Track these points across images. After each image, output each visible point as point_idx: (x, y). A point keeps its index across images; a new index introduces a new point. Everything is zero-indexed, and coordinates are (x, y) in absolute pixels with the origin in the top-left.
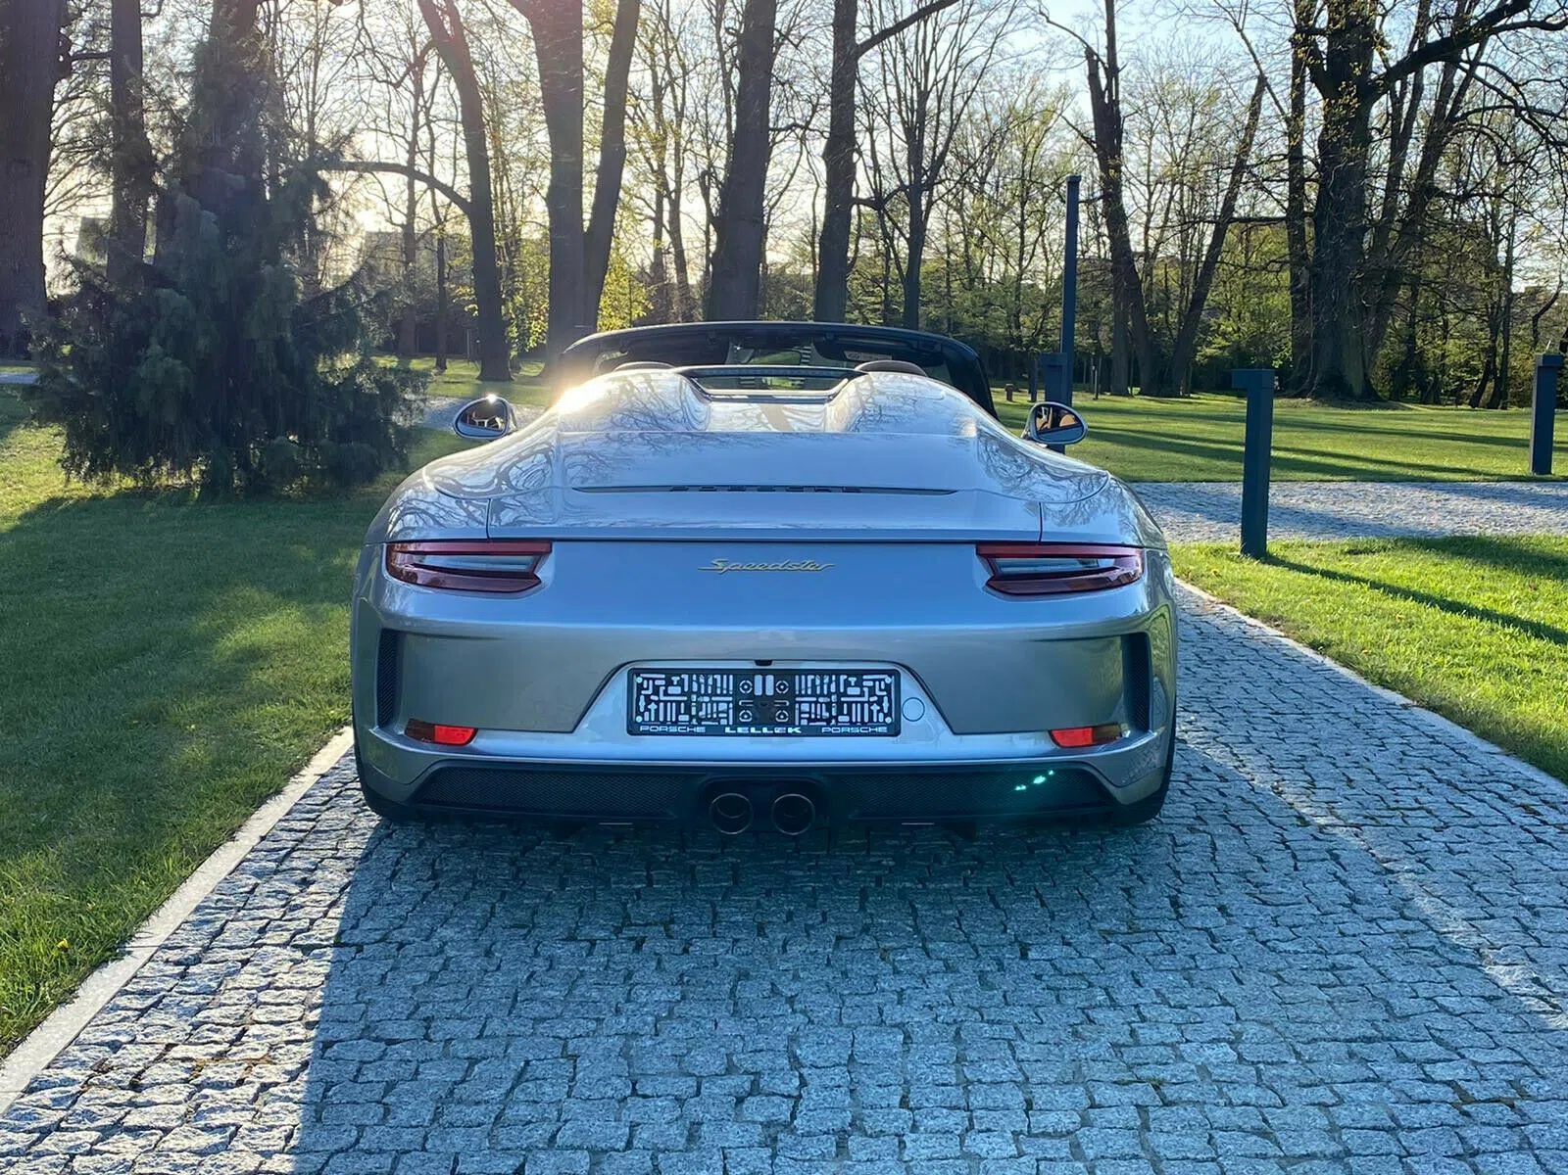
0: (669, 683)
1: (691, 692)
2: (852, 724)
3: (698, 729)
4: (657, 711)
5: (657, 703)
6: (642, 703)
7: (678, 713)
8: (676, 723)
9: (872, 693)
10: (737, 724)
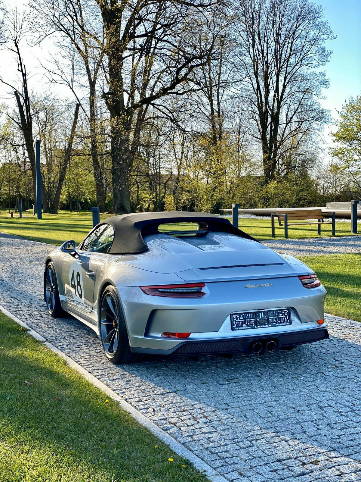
0: (240, 317)
1: (245, 318)
2: (281, 323)
3: (249, 328)
4: (238, 324)
5: (238, 322)
6: (234, 322)
7: (243, 324)
8: (243, 326)
9: (285, 315)
10: (257, 325)
